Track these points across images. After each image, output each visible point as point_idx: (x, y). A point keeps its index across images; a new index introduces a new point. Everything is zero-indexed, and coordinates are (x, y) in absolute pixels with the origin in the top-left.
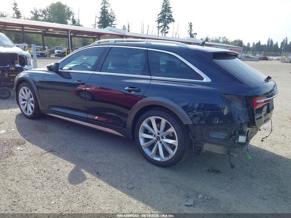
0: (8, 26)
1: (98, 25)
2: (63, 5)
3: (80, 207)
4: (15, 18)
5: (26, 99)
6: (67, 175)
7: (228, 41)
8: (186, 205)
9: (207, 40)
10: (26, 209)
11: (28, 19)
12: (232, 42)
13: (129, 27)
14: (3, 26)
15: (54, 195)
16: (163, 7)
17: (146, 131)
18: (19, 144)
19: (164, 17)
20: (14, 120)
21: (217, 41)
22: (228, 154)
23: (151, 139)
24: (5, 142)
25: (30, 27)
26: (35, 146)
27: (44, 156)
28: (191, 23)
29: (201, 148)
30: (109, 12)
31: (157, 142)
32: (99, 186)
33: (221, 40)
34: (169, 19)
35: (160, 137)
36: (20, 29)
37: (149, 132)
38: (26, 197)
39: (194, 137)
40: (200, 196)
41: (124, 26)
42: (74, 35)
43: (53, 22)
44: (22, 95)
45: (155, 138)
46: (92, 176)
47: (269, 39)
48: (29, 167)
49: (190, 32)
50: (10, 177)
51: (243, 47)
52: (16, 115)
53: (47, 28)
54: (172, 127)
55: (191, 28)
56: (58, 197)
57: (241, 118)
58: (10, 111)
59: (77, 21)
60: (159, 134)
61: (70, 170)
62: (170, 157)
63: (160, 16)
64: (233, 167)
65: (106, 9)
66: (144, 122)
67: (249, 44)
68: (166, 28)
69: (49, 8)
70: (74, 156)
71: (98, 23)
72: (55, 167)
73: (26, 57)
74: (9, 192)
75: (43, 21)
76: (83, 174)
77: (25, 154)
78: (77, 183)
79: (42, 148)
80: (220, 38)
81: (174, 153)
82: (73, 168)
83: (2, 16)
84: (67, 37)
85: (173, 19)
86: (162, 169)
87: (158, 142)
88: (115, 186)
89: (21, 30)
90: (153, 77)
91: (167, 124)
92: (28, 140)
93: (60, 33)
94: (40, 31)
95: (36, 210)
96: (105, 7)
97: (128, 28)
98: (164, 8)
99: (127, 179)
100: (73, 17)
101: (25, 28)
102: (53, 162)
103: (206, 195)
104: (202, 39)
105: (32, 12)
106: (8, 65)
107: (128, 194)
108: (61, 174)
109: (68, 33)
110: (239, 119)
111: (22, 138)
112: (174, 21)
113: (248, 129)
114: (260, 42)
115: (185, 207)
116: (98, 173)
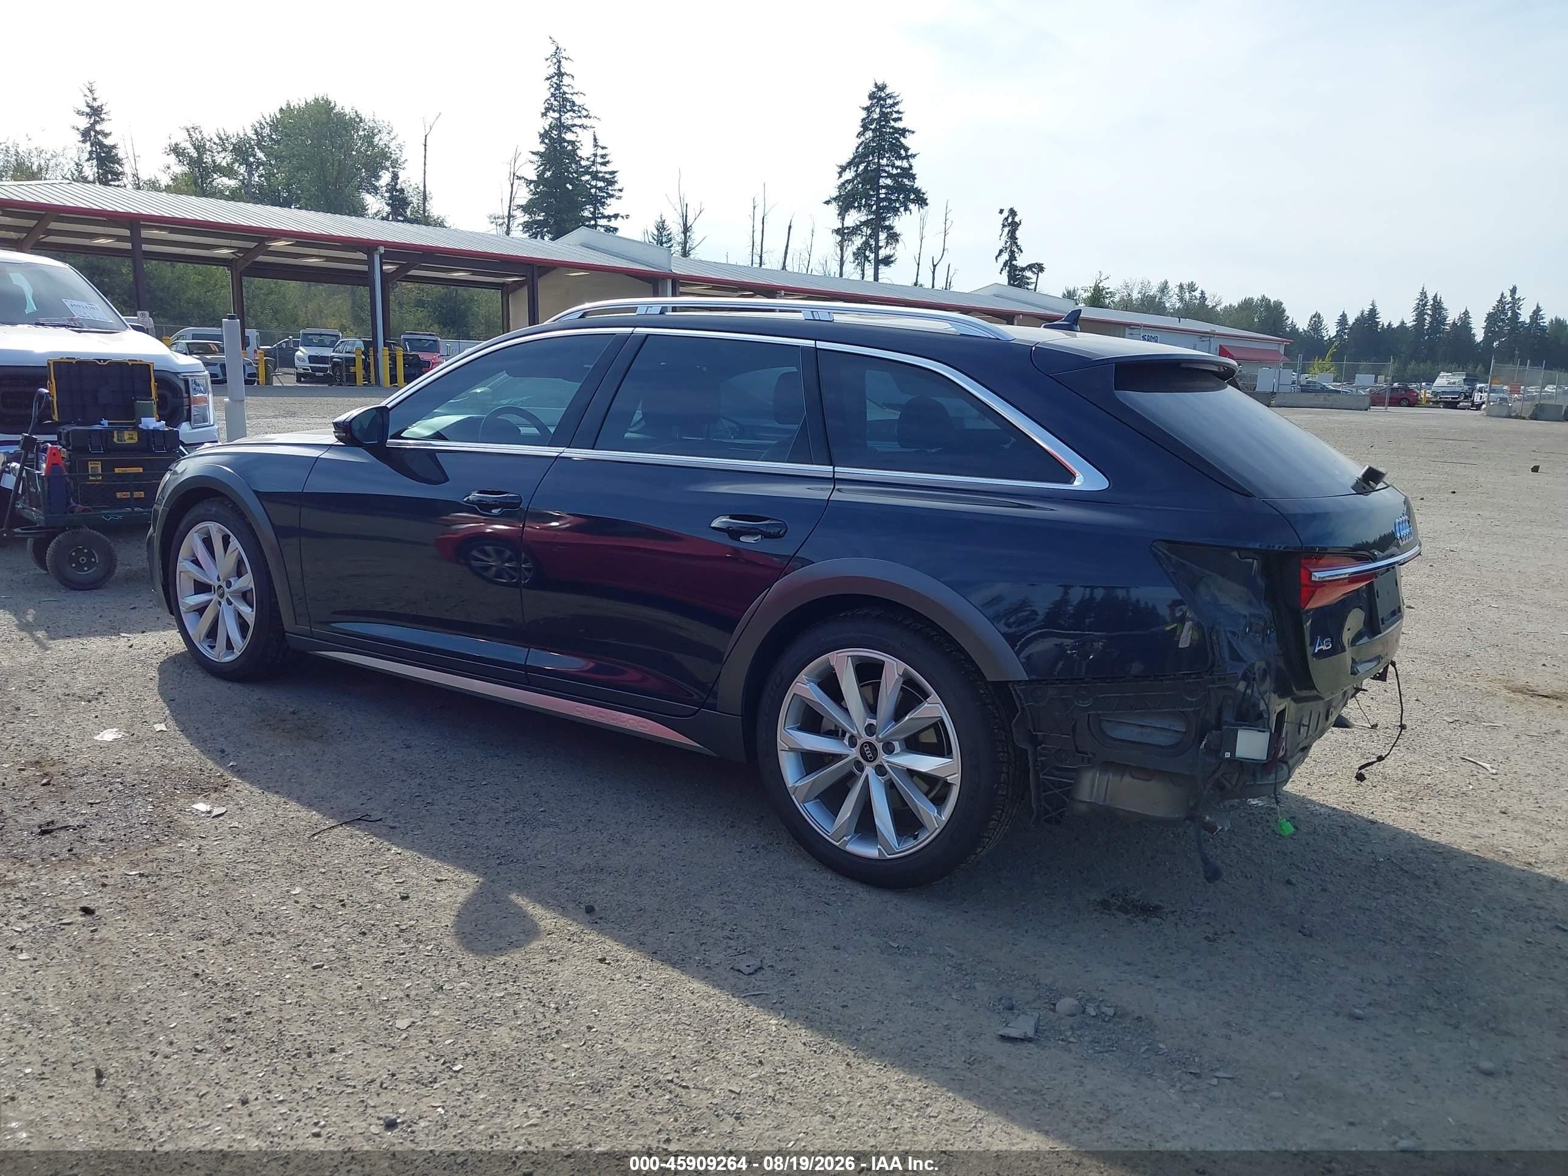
0: (54, 225)
1: (521, 217)
2: (341, 116)
3: (528, 1041)
4: (85, 180)
5: (215, 583)
6: (448, 919)
7: (1210, 303)
8: (1005, 1038)
9: (1097, 298)
10: (288, 1045)
11: (154, 186)
12: (1229, 310)
13: (686, 230)
14: (32, 223)
15: (401, 994)
16: (865, 127)
17: (812, 721)
18: (198, 790)
19: (871, 178)
20: (154, 686)
21: (1151, 304)
22: (1191, 818)
23: (836, 757)
24: (130, 778)
25: (172, 231)
26: (275, 799)
27: (329, 839)
28: (1013, 213)
29: (1069, 790)
30: (585, 151)
31: (861, 769)
32: (602, 960)
33: (1172, 302)
34: (899, 188)
35: (879, 746)
36: (120, 238)
37: (826, 725)
38: (275, 1001)
39: (1035, 742)
40: (1066, 1004)
41: (661, 227)
42: (403, 269)
43: (286, 204)
44: (196, 562)
45: (854, 753)
46: (562, 921)
47: (1424, 294)
48: (268, 884)
49: (1005, 256)
50: (188, 925)
51: (1285, 335)
52: (156, 662)
53: (263, 236)
54: (934, 697)
55: (1012, 237)
56: (425, 1003)
57: (1246, 650)
58: (121, 642)
59: (415, 200)
60: (870, 730)
61: (460, 899)
62: (925, 838)
63: (849, 175)
64: (1213, 874)
65: (569, 136)
66: (802, 676)
67: (1317, 321)
68: (883, 236)
69: (267, 131)
70: (471, 840)
71: (526, 209)
72: (384, 884)
73: (186, 382)
74: (198, 984)
75: (234, 196)
76: (524, 916)
77: (235, 832)
78: (499, 951)
79: (310, 806)
80: (1164, 288)
81: (945, 817)
82: (471, 890)
83: (23, 171)
84: (363, 279)
85: (917, 192)
86: (887, 896)
87: (869, 770)
88: (678, 962)
89: (128, 246)
90: (843, 471)
91: (908, 682)
92: (239, 772)
93: (329, 259)
94: (224, 252)
95: (333, 1051)
96: (560, 126)
97: (679, 237)
98: (869, 134)
99: (726, 933)
100: (395, 177)
101: (145, 233)
102: (374, 865)
103: (1091, 1000)
104: (1070, 295)
105: (176, 150)
106: (105, 422)
107: (735, 991)
108: (421, 912)
109: (370, 262)
110: (1236, 657)
111: (210, 764)
112: (921, 201)
113: (1278, 704)
114: (1373, 312)
115: (998, 1044)
116: (590, 910)
